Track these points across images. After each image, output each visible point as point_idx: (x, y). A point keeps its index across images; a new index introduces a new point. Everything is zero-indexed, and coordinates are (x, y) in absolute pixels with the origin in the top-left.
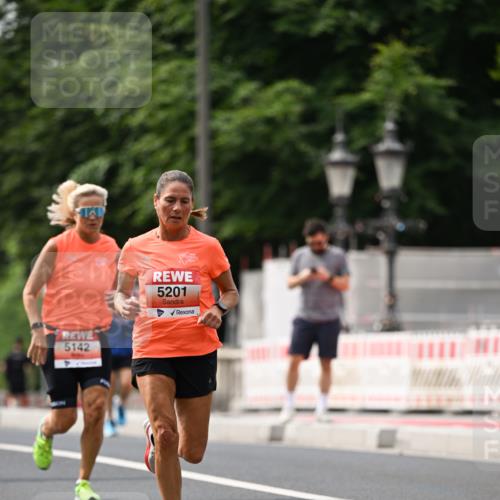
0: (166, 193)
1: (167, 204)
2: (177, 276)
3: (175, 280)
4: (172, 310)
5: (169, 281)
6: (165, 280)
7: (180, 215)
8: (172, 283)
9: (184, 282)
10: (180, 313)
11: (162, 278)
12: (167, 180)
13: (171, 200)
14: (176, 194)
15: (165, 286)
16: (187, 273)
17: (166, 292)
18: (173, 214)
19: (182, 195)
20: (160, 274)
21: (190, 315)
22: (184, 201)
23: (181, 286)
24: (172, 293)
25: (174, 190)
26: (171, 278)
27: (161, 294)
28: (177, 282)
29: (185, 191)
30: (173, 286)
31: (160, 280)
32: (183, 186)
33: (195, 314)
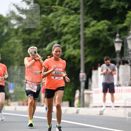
0: (55, 50)
1: (55, 53)
2: (60, 70)
3: (59, 70)
4: (58, 77)
6: (57, 70)
7: (59, 55)
8: (58, 71)
9: (61, 71)
10: (59, 78)
13: (57, 52)
15: (57, 72)
16: (61, 69)
17: (57, 73)
18: (57, 55)
19: (59, 50)
22: (60, 52)
23: (60, 72)
25: (57, 49)
28: (59, 71)
29: (60, 49)
30: (58, 72)
32: (59, 48)
33: (62, 79)
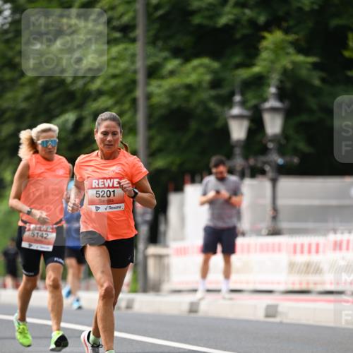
0: (102, 129)
2: (109, 183)
3: (107, 186)
4: (105, 206)
5: (103, 186)
6: (100, 186)
7: (112, 143)
8: (105, 187)
9: (113, 187)
10: (112, 208)
11: (98, 185)
12: (102, 120)
13: (105, 133)
14: (108, 129)
15: (101, 190)
17: (101, 194)
18: (107, 143)
19: (113, 130)
20: (97, 181)
21: (118, 209)
22: (114, 134)
23: (111, 190)
24: (105, 195)
25: (107, 127)
26: (104, 184)
27: (98, 195)
28: (109, 187)
29: (114, 127)
30: (106, 190)
31: (97, 186)
32: (113, 123)
33: (121, 209)
